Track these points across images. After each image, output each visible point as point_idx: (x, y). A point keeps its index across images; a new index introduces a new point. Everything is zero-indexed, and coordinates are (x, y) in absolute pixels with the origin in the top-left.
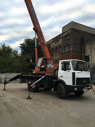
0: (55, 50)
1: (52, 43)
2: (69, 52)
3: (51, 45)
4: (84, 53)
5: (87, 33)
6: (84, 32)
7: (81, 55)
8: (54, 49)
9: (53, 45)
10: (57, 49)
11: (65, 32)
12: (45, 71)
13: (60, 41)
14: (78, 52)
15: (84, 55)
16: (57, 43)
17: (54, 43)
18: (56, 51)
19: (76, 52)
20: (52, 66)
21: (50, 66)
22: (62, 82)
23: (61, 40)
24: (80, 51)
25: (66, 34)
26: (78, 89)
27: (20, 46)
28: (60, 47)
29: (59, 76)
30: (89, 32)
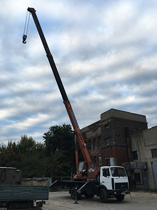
0: (92, 142)
1: (88, 131)
2: (111, 147)
3: (87, 134)
4: (130, 147)
5: (132, 122)
6: (127, 120)
7: (127, 150)
8: (92, 140)
9: (90, 135)
10: (95, 140)
11: (105, 120)
12: (87, 176)
13: (99, 131)
14: (123, 146)
15: (131, 150)
16: (95, 133)
17: (91, 132)
18: (94, 143)
19: (120, 146)
20: (93, 171)
21: (91, 170)
22: (104, 187)
23: (100, 129)
24: (125, 145)
25: (106, 123)
26: (117, 193)
27: (44, 137)
28: (99, 137)
29: (101, 182)
30: (134, 120)
